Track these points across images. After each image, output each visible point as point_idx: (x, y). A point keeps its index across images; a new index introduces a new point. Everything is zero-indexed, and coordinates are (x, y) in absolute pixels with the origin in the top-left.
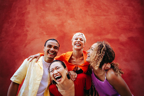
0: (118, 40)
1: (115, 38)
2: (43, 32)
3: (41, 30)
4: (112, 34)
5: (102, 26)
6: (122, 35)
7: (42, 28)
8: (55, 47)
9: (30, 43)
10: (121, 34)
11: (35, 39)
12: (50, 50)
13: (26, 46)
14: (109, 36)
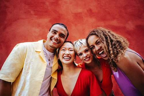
0: (124, 28)
1: (121, 25)
2: (30, 10)
3: (27, 7)
4: (118, 20)
5: (106, 9)
6: (130, 22)
7: (29, 4)
8: (61, 35)
9: (11, 25)
10: (128, 21)
11: (18, 19)
12: (54, 37)
13: (5, 28)
14: (115, 23)
